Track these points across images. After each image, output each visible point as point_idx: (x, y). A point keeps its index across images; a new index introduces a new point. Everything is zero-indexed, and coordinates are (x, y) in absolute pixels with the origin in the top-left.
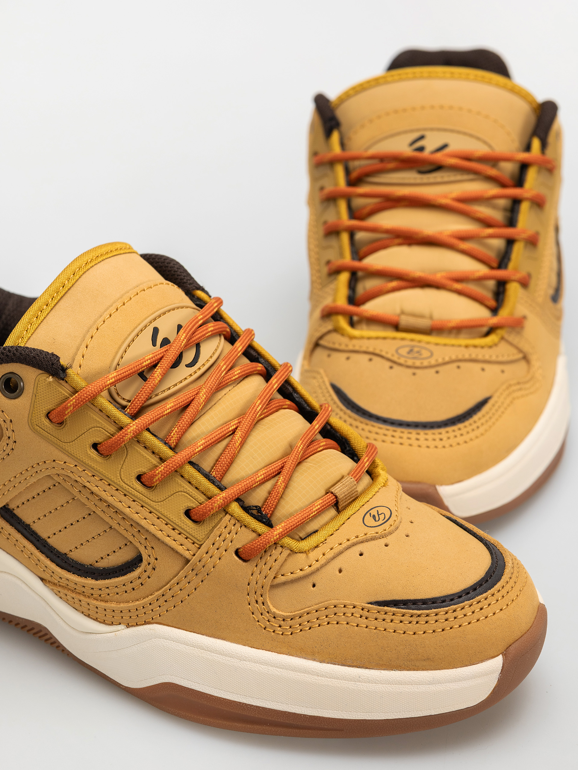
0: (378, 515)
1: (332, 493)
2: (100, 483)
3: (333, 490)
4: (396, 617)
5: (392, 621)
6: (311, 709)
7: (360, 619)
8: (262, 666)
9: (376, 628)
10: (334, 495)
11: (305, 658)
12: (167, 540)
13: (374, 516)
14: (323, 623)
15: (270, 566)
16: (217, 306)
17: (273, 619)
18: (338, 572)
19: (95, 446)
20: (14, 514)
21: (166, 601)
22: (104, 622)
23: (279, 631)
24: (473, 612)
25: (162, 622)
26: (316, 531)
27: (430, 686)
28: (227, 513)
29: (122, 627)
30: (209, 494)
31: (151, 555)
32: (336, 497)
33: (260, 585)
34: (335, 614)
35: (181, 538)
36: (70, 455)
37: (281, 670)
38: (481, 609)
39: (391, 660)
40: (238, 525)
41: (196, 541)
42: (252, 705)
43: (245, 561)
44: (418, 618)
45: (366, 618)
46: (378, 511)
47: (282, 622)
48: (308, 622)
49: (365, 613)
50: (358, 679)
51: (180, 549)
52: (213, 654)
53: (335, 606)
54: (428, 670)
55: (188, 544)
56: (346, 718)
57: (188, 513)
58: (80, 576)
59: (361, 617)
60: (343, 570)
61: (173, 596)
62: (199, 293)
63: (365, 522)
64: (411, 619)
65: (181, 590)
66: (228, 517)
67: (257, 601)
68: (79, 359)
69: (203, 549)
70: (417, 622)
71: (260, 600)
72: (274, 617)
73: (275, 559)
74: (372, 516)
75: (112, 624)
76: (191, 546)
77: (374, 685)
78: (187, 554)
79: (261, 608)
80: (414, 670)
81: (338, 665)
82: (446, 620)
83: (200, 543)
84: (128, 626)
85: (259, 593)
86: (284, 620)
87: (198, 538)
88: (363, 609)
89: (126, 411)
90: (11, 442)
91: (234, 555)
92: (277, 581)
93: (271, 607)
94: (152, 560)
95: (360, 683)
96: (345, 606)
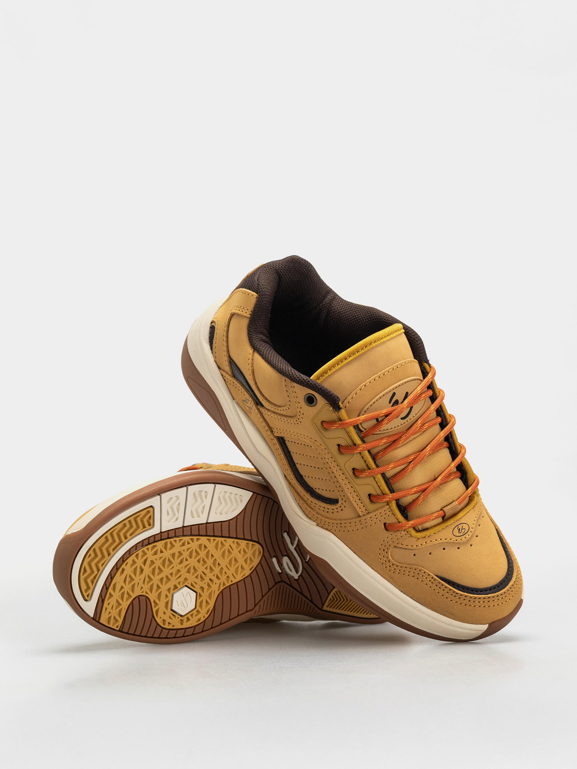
0: (462, 529)
1: (444, 511)
2: (333, 462)
3: (444, 509)
4: (446, 589)
5: (443, 590)
6: (387, 609)
7: (429, 581)
8: (373, 580)
9: (434, 589)
10: (444, 513)
11: (395, 586)
12: (354, 503)
13: (459, 529)
14: (411, 575)
15: (398, 538)
16: (431, 378)
17: (388, 562)
18: (429, 554)
19: (339, 445)
20: (285, 442)
21: (341, 527)
22: (307, 515)
23: (388, 568)
24: (484, 602)
25: (335, 533)
26: (427, 529)
27: (448, 625)
28: (388, 504)
29: (314, 523)
30: (384, 492)
31: (343, 504)
32: (445, 514)
33: (389, 544)
34: (418, 574)
35: (361, 505)
36: (324, 443)
37: (381, 586)
38: (488, 602)
39: (434, 607)
40: (391, 513)
41: (367, 509)
42: (360, 593)
43: (387, 530)
44: (456, 594)
45: (432, 583)
46: (463, 526)
47: (392, 565)
48: (404, 571)
49: (432, 580)
50: (415, 608)
51: (358, 509)
52: (352, 562)
53: (420, 570)
54: (450, 618)
55: (363, 509)
56: (402, 620)
57: (370, 495)
58: (305, 490)
59: (430, 581)
60: (432, 554)
61: (345, 527)
62: (426, 365)
63: (453, 532)
64: (453, 593)
65: (350, 526)
66: (388, 507)
67: (384, 550)
68: (349, 398)
69: (370, 515)
70: (455, 596)
71: (386, 550)
72: (389, 561)
73: (401, 536)
74: (458, 529)
75: (310, 519)
76: (364, 510)
77: (422, 613)
78: (361, 514)
79: (384, 554)
80: (444, 615)
81: (409, 597)
82: (469, 601)
83: (369, 511)
84: (318, 525)
85: (386, 547)
86: (393, 564)
87: (369, 509)
88: (432, 578)
89: (361, 434)
90: (299, 421)
91: (383, 524)
92: (398, 546)
93: (390, 556)
94: (343, 506)
95: (415, 610)
96: (424, 572)
